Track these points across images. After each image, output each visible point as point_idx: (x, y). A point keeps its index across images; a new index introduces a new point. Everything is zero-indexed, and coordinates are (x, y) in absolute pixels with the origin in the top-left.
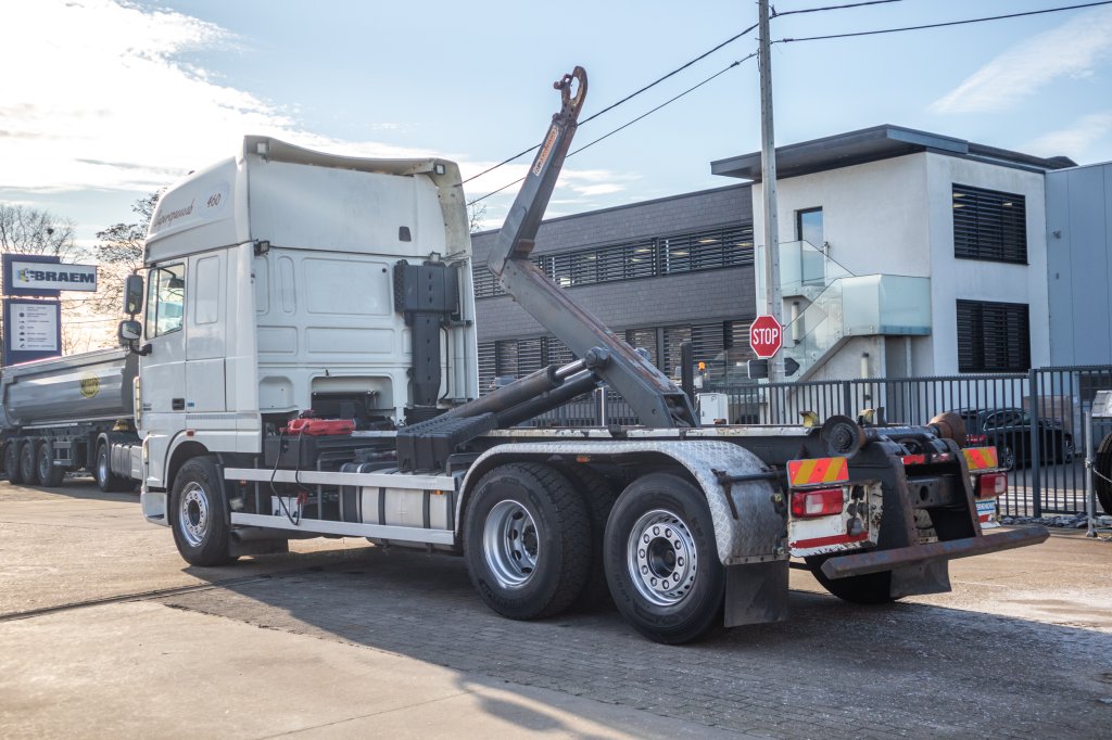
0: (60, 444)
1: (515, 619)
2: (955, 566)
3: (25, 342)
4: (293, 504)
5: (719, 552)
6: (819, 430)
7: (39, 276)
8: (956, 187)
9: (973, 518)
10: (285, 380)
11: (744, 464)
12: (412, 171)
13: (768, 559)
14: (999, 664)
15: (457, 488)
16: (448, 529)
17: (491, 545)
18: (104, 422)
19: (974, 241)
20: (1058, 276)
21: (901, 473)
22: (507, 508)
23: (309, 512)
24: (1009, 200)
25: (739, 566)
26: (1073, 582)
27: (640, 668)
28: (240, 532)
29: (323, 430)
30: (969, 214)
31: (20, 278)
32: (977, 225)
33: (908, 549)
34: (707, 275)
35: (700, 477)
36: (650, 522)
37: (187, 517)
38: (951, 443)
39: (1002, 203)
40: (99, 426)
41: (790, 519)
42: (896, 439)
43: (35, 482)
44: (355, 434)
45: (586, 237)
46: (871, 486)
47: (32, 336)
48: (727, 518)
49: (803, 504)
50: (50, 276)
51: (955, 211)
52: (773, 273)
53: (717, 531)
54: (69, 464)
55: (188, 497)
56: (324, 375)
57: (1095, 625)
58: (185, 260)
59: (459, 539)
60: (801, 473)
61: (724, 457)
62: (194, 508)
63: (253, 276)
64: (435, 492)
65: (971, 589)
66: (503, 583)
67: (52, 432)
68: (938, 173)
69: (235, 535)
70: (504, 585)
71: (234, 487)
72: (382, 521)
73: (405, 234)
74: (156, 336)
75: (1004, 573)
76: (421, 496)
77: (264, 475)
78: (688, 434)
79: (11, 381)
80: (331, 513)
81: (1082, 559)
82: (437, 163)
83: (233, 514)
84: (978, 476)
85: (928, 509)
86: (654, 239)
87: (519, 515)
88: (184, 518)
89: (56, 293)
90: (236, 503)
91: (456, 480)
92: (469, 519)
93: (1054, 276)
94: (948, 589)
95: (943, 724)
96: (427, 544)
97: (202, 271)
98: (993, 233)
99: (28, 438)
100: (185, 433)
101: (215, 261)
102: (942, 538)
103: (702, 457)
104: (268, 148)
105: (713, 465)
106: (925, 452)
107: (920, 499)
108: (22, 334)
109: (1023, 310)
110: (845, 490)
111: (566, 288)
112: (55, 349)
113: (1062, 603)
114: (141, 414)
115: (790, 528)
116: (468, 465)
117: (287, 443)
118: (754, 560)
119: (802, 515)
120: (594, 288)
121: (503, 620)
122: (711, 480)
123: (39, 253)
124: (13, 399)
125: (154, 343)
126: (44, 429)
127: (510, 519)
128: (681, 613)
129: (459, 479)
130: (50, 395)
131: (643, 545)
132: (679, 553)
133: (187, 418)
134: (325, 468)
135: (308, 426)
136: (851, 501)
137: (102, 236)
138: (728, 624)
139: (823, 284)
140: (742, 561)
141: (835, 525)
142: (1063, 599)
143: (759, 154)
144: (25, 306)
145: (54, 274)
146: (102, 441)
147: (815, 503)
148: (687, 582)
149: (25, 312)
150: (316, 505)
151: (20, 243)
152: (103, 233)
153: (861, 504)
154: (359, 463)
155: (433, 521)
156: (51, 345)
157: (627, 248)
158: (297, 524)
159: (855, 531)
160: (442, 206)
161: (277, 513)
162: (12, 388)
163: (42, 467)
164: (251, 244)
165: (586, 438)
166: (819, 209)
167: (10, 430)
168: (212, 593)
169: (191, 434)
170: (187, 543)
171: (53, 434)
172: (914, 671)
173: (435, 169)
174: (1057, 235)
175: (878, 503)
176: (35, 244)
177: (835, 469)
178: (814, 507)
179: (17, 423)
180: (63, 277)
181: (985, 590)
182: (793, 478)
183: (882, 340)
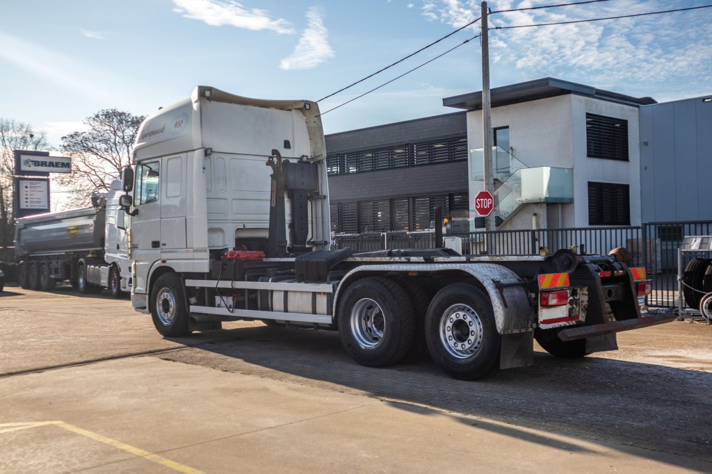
0: (54, 264)
1: (370, 366)
2: (620, 336)
3: (28, 204)
4: (230, 301)
5: (497, 327)
6: (551, 257)
7: (37, 163)
8: (588, 115)
9: (637, 307)
10: (221, 230)
11: (508, 277)
12: (291, 108)
13: (523, 331)
14: (656, 390)
15: (334, 291)
16: (328, 314)
17: (355, 325)
18: (81, 252)
19: (598, 147)
20: (646, 168)
21: (599, 281)
22: (363, 304)
23: (239, 305)
24: (618, 123)
25: (509, 334)
26: (681, 346)
27: (454, 393)
28: (196, 317)
29: (247, 258)
30: (594, 131)
31: (25, 165)
32: (600, 138)
33: (604, 325)
34: (439, 166)
35: (485, 284)
36: (453, 311)
37: (161, 307)
38: (624, 265)
39: (614, 124)
40: (78, 255)
41: (540, 307)
42: (594, 262)
43: (38, 288)
44: (265, 260)
45: (366, 143)
46: (581, 289)
47: (33, 200)
48: (501, 307)
49: (547, 299)
50: (44, 164)
51: (588, 129)
52: (489, 166)
53: (496, 315)
54: (60, 277)
55: (162, 296)
56: (242, 227)
57: (702, 369)
58: (159, 159)
59: (335, 320)
60: (545, 281)
61: (497, 273)
62: (166, 303)
63: (204, 168)
64: (319, 293)
65: (625, 350)
66: (363, 346)
67: (48, 258)
68: (578, 106)
69: (193, 319)
70: (363, 347)
71: (192, 290)
72: (286, 310)
73: (287, 145)
74: (141, 204)
75: (640, 341)
76: (310, 296)
77: (212, 284)
78: (471, 260)
79: (22, 227)
80: (253, 306)
81: (681, 333)
82: (306, 102)
83: (191, 307)
84: (637, 284)
85: (610, 303)
86: (407, 144)
87: (371, 307)
88: (159, 308)
89: (47, 174)
90: (193, 300)
91: (333, 286)
92: (341, 310)
93: (644, 168)
94: (616, 348)
95: (637, 422)
96: (314, 323)
97: (171, 165)
98: (609, 142)
99: (33, 261)
100: (160, 261)
101: (180, 160)
102: (618, 319)
103: (485, 273)
104: (211, 94)
105: (492, 277)
106: (610, 270)
107: (607, 296)
108: (27, 198)
109: (626, 188)
110: (568, 291)
111: (353, 173)
112: (46, 208)
113: (680, 357)
114: (131, 251)
115: (539, 313)
116: (340, 278)
117: (226, 265)
118: (516, 331)
119: (547, 306)
120: (370, 174)
121: (363, 367)
122: (492, 286)
123: (25, 149)
124: (23, 238)
125: (140, 208)
126: (42, 256)
127: (365, 309)
128: (474, 362)
129: (335, 286)
130: (44, 236)
131: (449, 324)
132: (471, 328)
133: (161, 252)
134: (249, 280)
135: (238, 255)
136: (571, 298)
137: (64, 139)
138: (502, 368)
139: (509, 172)
140: (509, 332)
141: (562, 312)
142: (679, 355)
143: (481, 92)
144: (29, 182)
145: (46, 162)
146: (81, 263)
147: (554, 298)
148: (476, 345)
149: (28, 185)
150: (244, 301)
151: (13, 143)
152: (65, 137)
153: (577, 300)
154: (270, 277)
155: (318, 310)
156: (43, 205)
157: (390, 149)
158: (232, 312)
159: (573, 314)
160: (308, 128)
161: (219, 306)
162: (24, 231)
163: (42, 278)
164: (203, 150)
165: (409, 262)
166: (507, 127)
167: (21, 257)
168: (186, 352)
169: (164, 261)
170: (162, 323)
171: (49, 259)
172: (609, 394)
173: (305, 106)
174: (646, 144)
175: (585, 299)
176: (22, 144)
177: (562, 279)
178: (553, 301)
179: (26, 252)
180: (51, 164)
181: (632, 350)
182: (541, 285)
183: (545, 206)
